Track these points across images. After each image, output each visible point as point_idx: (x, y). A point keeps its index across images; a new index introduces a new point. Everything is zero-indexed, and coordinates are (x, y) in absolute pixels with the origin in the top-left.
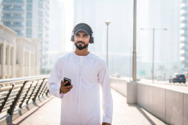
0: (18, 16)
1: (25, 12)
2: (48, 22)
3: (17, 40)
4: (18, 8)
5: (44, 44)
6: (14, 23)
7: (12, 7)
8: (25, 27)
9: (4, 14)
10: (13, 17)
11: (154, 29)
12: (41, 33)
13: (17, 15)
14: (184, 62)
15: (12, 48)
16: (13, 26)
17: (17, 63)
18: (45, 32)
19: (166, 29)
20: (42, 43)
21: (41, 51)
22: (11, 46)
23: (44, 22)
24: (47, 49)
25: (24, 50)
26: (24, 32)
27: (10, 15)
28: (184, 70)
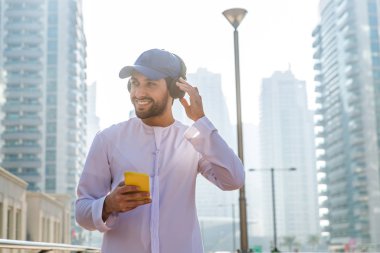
0: (32, 157)
1: (44, 149)
3: (27, 197)
4: (30, 144)
6: (24, 169)
7: (21, 142)
8: (43, 177)
9: (6, 155)
10: (22, 160)
11: (272, 170)
12: (72, 186)
13: (28, 155)
15: (20, 211)
16: (23, 174)
17: (29, 239)
19: (293, 169)
22: (17, 206)
25: (41, 215)
26: (41, 185)
27: (16, 155)
28: (329, 243)
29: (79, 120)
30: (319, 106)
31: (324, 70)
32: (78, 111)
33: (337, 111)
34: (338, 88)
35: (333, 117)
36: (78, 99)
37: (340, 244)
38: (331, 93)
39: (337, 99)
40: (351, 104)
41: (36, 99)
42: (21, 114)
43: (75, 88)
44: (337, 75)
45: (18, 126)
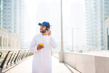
0: (10, 24)
2: (24, 27)
3: (9, 35)
4: (10, 20)
5: (22, 37)
6: (8, 27)
7: (7, 20)
8: (13, 29)
9: (3, 23)
10: (8, 25)
11: (72, 28)
12: (21, 32)
13: (9, 23)
14: (87, 44)
16: (8, 28)
17: (9, 46)
18: (22, 31)
19: (78, 28)
20: (21, 36)
21: (21, 40)
22: (6, 37)
23: (22, 26)
24: (24, 39)
25: (12, 40)
26: (13, 31)
27: (6, 24)
28: (87, 47)
29: (22, 14)
30: (86, 11)
31: (87, 2)
32: (22, 12)
33: (90, 13)
34: (91, 7)
35: (89, 15)
36: (22, 8)
37: (90, 47)
38: (89, 8)
39: (90, 9)
40: (94, 11)
41: (11, 8)
42: (7, 12)
43: (21, 6)
44: (91, 3)
45: (6, 16)
